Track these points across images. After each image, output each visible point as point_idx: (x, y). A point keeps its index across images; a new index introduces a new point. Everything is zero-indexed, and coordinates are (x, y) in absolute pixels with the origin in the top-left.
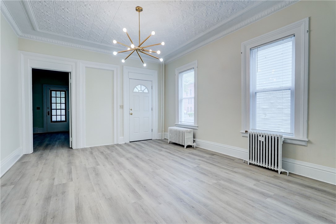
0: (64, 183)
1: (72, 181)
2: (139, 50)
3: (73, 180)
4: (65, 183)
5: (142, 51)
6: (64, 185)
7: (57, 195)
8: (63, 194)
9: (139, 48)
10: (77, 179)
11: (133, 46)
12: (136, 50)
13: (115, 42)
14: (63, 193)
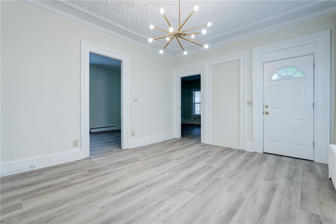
2: (179, 35)
9: (179, 32)
11: (171, 30)
12: (176, 36)
13: (152, 27)
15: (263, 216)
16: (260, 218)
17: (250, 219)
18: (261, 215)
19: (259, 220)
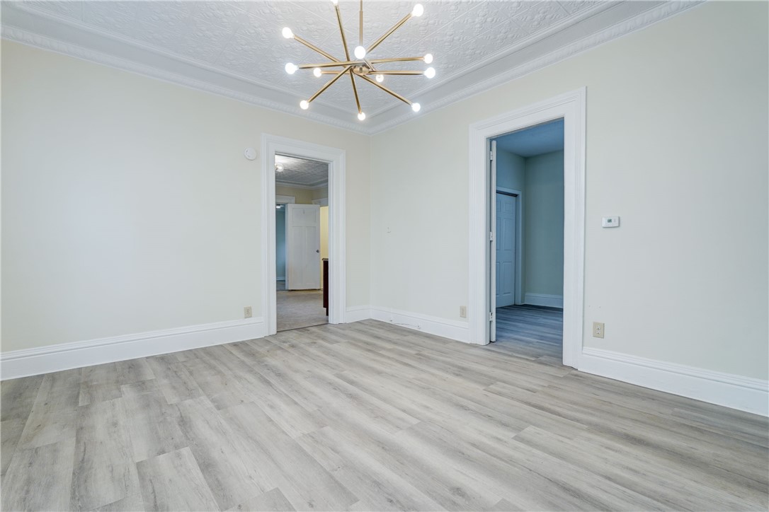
15: (152, 505)
16: (155, 497)
17: (170, 480)
18: (158, 503)
19: (154, 491)
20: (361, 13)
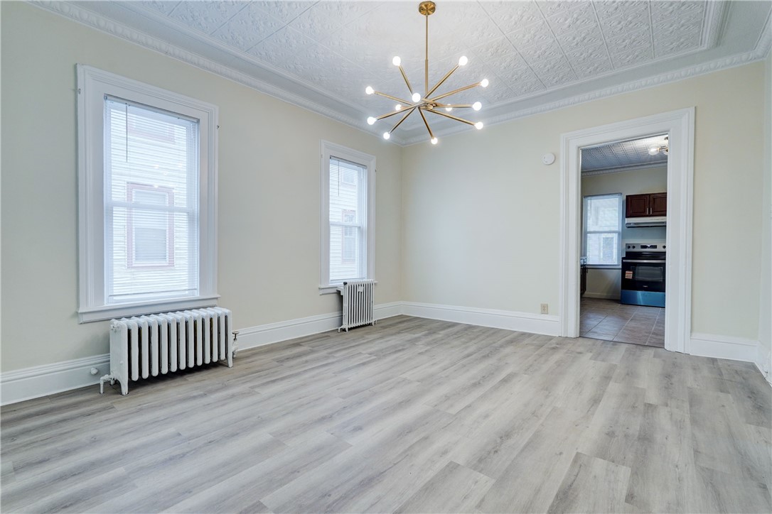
0: (601, 461)
1: (578, 454)
3: (574, 454)
4: (601, 458)
5: (431, 107)
6: (602, 453)
7: (626, 436)
8: (613, 433)
10: (561, 453)
14: (611, 434)
20: (427, 61)
